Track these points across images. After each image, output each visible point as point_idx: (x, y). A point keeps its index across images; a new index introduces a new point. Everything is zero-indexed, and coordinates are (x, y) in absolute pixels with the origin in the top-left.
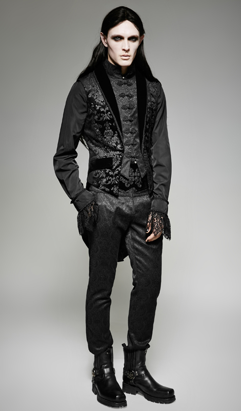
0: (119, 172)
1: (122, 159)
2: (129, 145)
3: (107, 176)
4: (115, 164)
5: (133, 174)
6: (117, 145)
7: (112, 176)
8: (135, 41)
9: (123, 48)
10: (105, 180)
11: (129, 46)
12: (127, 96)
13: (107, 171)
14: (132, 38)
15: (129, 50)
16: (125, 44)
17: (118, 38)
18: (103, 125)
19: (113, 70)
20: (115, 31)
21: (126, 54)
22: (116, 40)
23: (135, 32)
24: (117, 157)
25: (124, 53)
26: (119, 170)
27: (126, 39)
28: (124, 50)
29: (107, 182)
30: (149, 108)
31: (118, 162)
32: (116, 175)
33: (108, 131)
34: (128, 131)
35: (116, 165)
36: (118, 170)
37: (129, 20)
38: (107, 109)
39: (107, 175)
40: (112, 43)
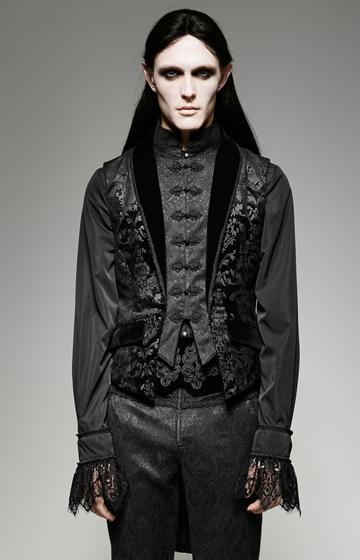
0: (156, 351)
1: (162, 323)
2: (180, 293)
3: (133, 361)
4: (149, 334)
5: (178, 358)
6: (154, 294)
7: (141, 360)
8: (207, 77)
9: (184, 93)
10: (129, 369)
11: (194, 89)
12: (186, 191)
13: (135, 350)
14: (202, 72)
15: (193, 97)
16: (187, 84)
17: (173, 72)
18: (131, 253)
19: (166, 139)
20: (166, 59)
21: (189, 105)
22: (169, 79)
23: (207, 58)
24: (153, 319)
25: (184, 104)
26: (156, 347)
27: (188, 75)
28: (184, 97)
29: (132, 373)
30: (237, 217)
31: (154, 332)
32: (149, 358)
33: (140, 265)
34: (179, 266)
35: (151, 336)
36: (153, 347)
37: (192, 33)
38: (139, 218)
39: (135, 357)
40: (162, 84)
